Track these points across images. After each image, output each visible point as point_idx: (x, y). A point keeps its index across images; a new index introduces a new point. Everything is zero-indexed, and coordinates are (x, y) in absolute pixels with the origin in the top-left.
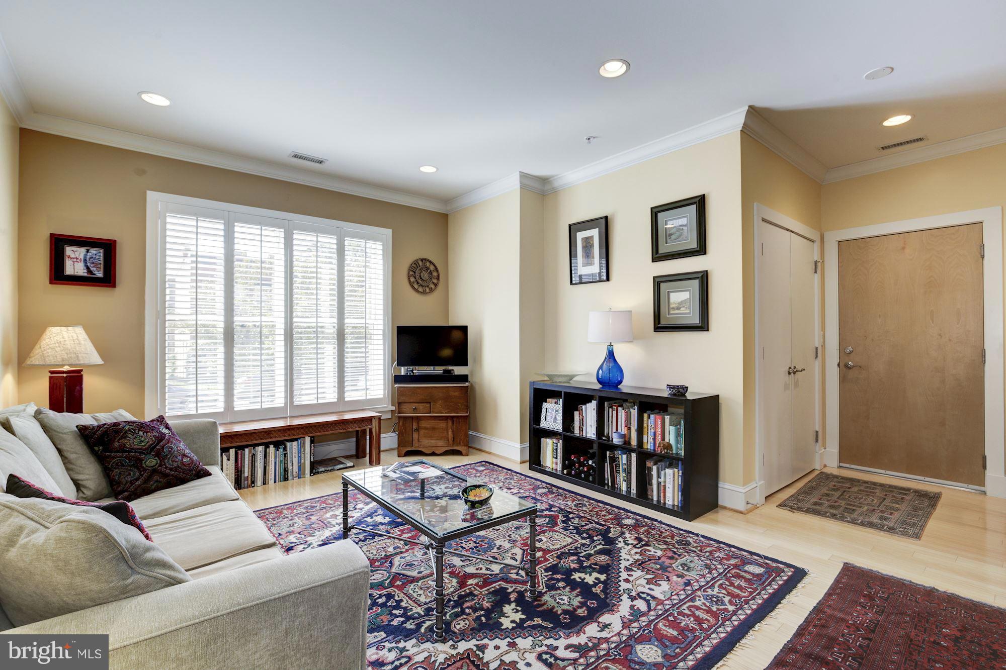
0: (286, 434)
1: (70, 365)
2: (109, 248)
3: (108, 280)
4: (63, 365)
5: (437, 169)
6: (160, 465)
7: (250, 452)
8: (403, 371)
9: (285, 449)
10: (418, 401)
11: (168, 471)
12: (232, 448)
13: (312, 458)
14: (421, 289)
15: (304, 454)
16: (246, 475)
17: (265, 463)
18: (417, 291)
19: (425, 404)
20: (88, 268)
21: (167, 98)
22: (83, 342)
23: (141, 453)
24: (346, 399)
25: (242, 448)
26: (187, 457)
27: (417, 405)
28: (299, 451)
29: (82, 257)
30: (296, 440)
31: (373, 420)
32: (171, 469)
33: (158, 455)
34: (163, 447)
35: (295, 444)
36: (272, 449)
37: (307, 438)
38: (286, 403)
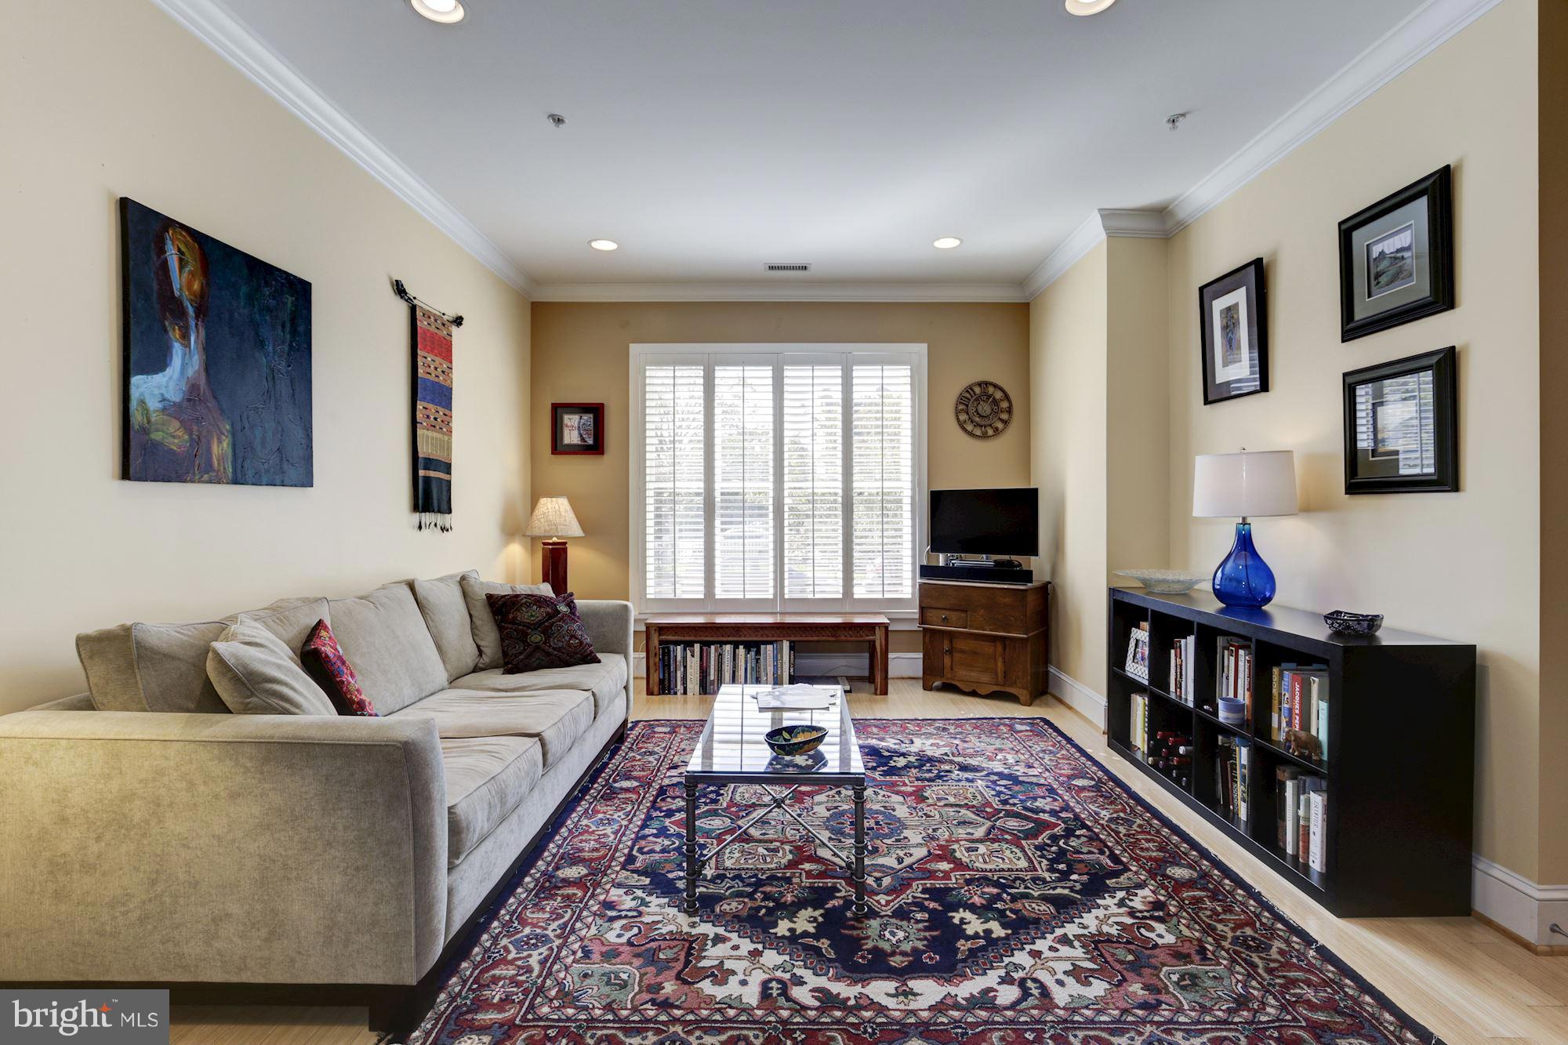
0: (759, 634)
1: (557, 537)
2: (596, 411)
3: (595, 447)
4: (551, 537)
5: (961, 241)
6: (545, 643)
7: (716, 650)
8: (941, 560)
9: (758, 653)
10: (948, 607)
11: (551, 650)
12: (697, 642)
13: (792, 670)
14: (978, 432)
15: (782, 663)
16: (712, 678)
17: (734, 666)
18: (971, 434)
19: (958, 613)
20: (581, 436)
21: (614, 242)
22: (563, 514)
23: (529, 628)
24: (855, 596)
25: (708, 644)
26: (577, 638)
27: (947, 612)
28: (775, 659)
29: (576, 425)
30: (771, 643)
31: (877, 628)
32: (554, 649)
33: (545, 632)
34: (552, 624)
35: (770, 647)
36: (741, 650)
37: (785, 642)
38: (775, 595)
